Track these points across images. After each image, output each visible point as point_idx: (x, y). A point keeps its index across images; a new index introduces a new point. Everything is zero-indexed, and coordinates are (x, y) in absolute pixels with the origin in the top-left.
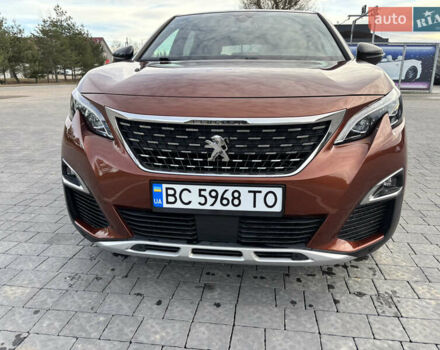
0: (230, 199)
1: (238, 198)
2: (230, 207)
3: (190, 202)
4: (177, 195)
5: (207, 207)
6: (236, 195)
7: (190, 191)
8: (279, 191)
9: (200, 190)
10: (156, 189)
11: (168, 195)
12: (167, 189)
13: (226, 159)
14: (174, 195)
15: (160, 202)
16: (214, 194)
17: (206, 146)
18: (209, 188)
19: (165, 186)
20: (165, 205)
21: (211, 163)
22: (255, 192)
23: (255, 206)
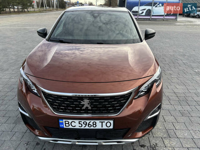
0: (92, 125)
1: (95, 124)
2: (92, 128)
3: (75, 126)
4: (70, 124)
5: (82, 128)
6: (94, 123)
7: (75, 122)
8: (112, 122)
9: (79, 122)
10: (61, 121)
11: (66, 124)
12: (65, 121)
13: (90, 108)
14: (68, 124)
15: (62, 126)
16: (85, 123)
17: (81, 103)
18: (83, 121)
19: (64, 120)
20: (65, 127)
21: (84, 110)
22: (102, 122)
23: (102, 127)
